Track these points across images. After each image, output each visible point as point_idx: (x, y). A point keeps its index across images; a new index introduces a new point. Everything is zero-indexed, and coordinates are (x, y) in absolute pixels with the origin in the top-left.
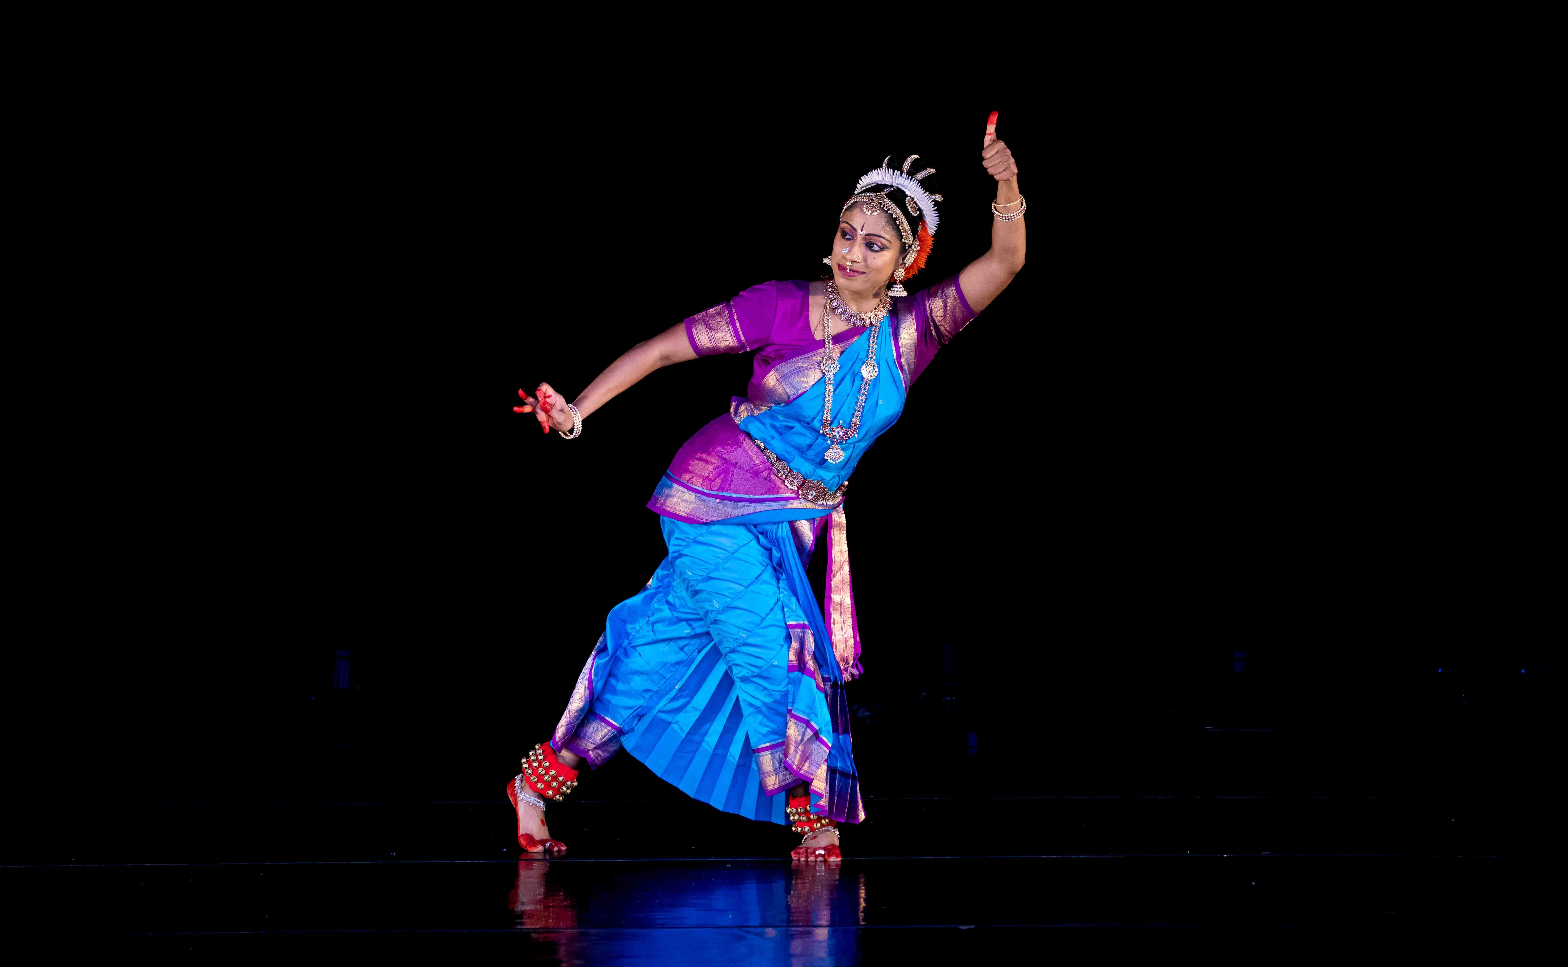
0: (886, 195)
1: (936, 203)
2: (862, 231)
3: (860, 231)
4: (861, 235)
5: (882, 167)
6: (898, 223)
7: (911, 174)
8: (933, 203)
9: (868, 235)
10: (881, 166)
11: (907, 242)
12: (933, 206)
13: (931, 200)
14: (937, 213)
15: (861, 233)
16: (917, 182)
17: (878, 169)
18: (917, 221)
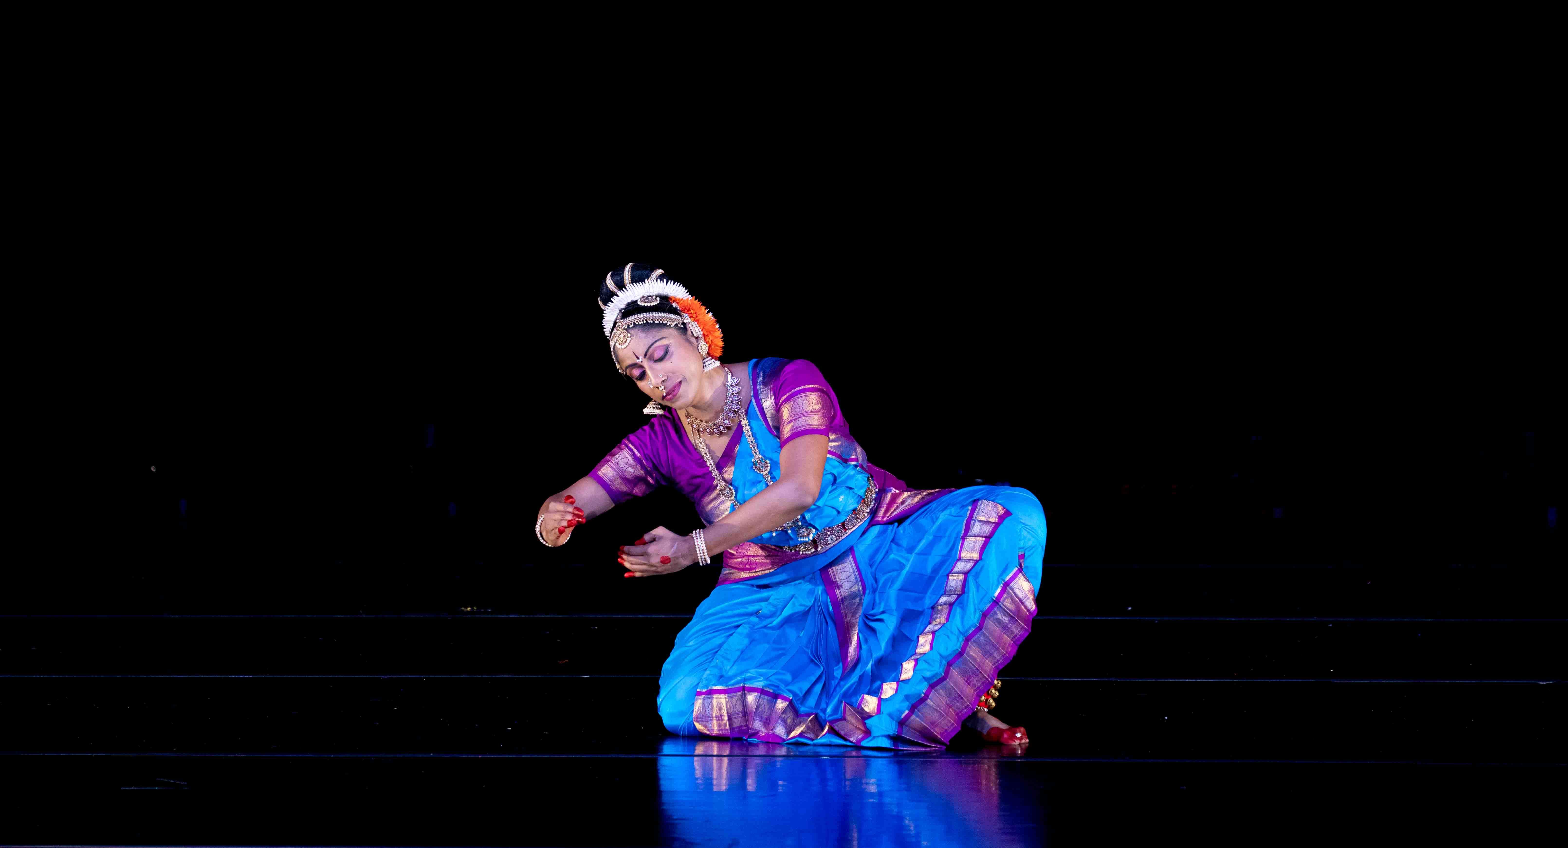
0: (621, 319)
1: (661, 277)
2: (638, 359)
3: (638, 361)
4: (642, 362)
5: (604, 310)
6: (652, 322)
7: (621, 286)
8: (659, 280)
9: (645, 355)
10: (602, 311)
11: (676, 323)
12: (662, 281)
13: (655, 281)
14: (671, 282)
15: (640, 360)
16: (631, 284)
17: (603, 315)
18: (665, 304)
